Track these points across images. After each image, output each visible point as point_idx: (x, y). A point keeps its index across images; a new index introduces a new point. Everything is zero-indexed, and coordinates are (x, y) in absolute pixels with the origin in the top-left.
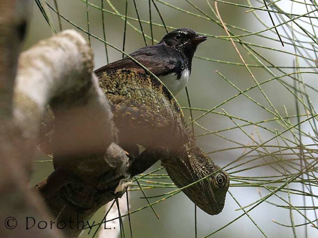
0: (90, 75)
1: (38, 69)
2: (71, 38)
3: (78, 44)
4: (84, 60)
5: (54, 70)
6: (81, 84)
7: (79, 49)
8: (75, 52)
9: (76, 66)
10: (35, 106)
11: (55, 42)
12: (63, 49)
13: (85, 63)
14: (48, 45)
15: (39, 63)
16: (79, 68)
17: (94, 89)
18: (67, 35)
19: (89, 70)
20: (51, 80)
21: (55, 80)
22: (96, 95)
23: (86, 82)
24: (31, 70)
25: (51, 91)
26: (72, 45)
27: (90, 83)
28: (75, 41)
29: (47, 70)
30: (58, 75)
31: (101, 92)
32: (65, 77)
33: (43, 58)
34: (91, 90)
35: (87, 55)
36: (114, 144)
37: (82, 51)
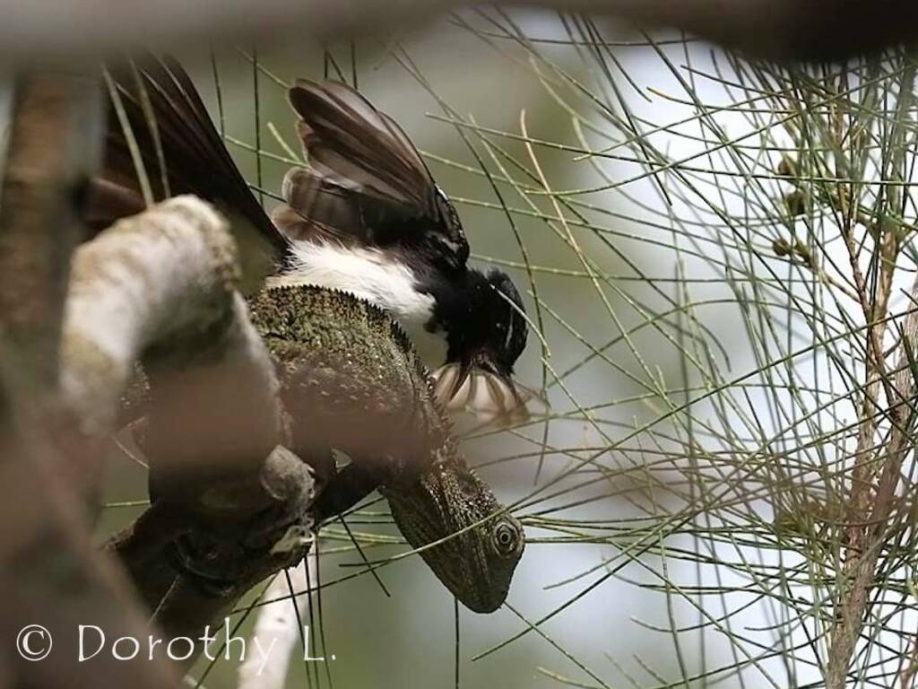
0: (228, 297)
1: (116, 283)
2: (188, 214)
3: (204, 229)
4: (215, 263)
5: (149, 286)
6: (211, 317)
7: (206, 240)
8: (197, 245)
9: (197, 276)
10: (109, 363)
11: (152, 224)
12: (171, 240)
13: (218, 271)
14: (137, 230)
15: (118, 270)
16: (206, 281)
17: (239, 327)
18: (179, 208)
19: (228, 286)
20: (144, 309)
21: (153, 306)
22: (243, 342)
23: (220, 313)
24: (100, 284)
25: (143, 332)
26: (188, 229)
27: (229, 314)
28: (196, 222)
29: (136, 285)
30: (158, 296)
31: (254, 334)
32: (175, 301)
33: (126, 259)
34: (231, 330)
35: (222, 251)
36: (283, 448)
37: (212, 243)
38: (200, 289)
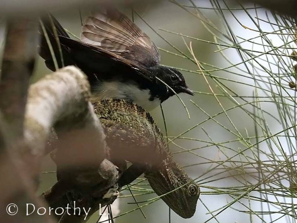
0: (86, 104)
1: (45, 98)
2: (72, 73)
3: (77, 78)
4: (82, 91)
5: (57, 100)
6: (80, 111)
7: (78, 82)
8: (75, 84)
9: (75, 96)
10: (42, 128)
11: (58, 76)
12: (65, 82)
13: (82, 94)
14: (52, 79)
15: (45, 94)
16: (78, 98)
17: (90, 115)
18: (68, 71)
19: (86, 100)
20: (55, 107)
21: (58, 107)
22: (92, 120)
23: (83, 109)
24: (39, 99)
25: (55, 116)
26: (72, 78)
27: (87, 110)
28: (74, 75)
29: (52, 99)
30: (60, 103)
31: (96, 117)
32: (66, 105)
33: (49, 89)
34: (87, 116)
35: (84, 87)
36: (106, 160)
37: (80, 84)
38: (76, 100)
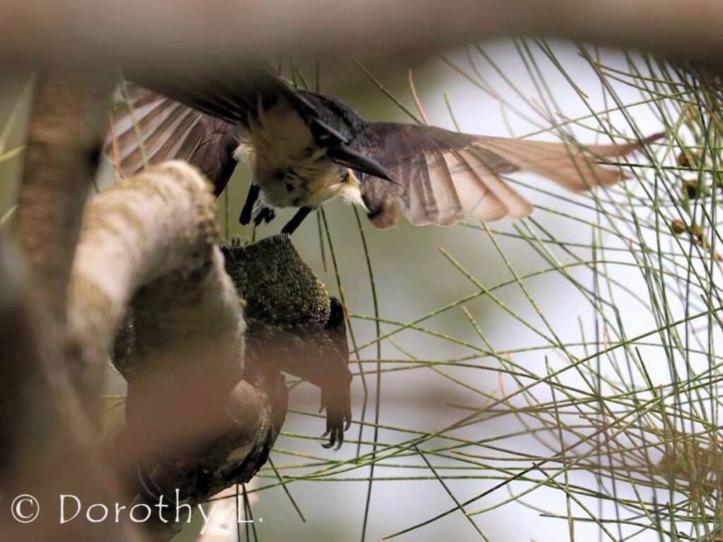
0: (209, 249)
1: (116, 232)
2: (179, 177)
3: (191, 189)
4: (200, 219)
5: (143, 236)
6: (193, 266)
7: (193, 199)
8: (185, 203)
9: (183, 229)
10: (109, 302)
11: (148, 183)
12: (163, 198)
13: (202, 226)
14: (135, 188)
15: (117, 222)
16: (191, 235)
17: (216, 275)
18: (170, 170)
19: (210, 240)
20: (137, 254)
21: (145, 254)
22: (219, 287)
23: (201, 263)
24: (102, 234)
25: (136, 275)
26: (178, 189)
27: (209, 264)
28: (185, 183)
29: (131, 235)
30: (150, 245)
31: (226, 281)
32: (163, 251)
33: (126, 213)
34: (209, 278)
35: (207, 210)
36: (245, 382)
37: (197, 202)
38: (186, 240)
